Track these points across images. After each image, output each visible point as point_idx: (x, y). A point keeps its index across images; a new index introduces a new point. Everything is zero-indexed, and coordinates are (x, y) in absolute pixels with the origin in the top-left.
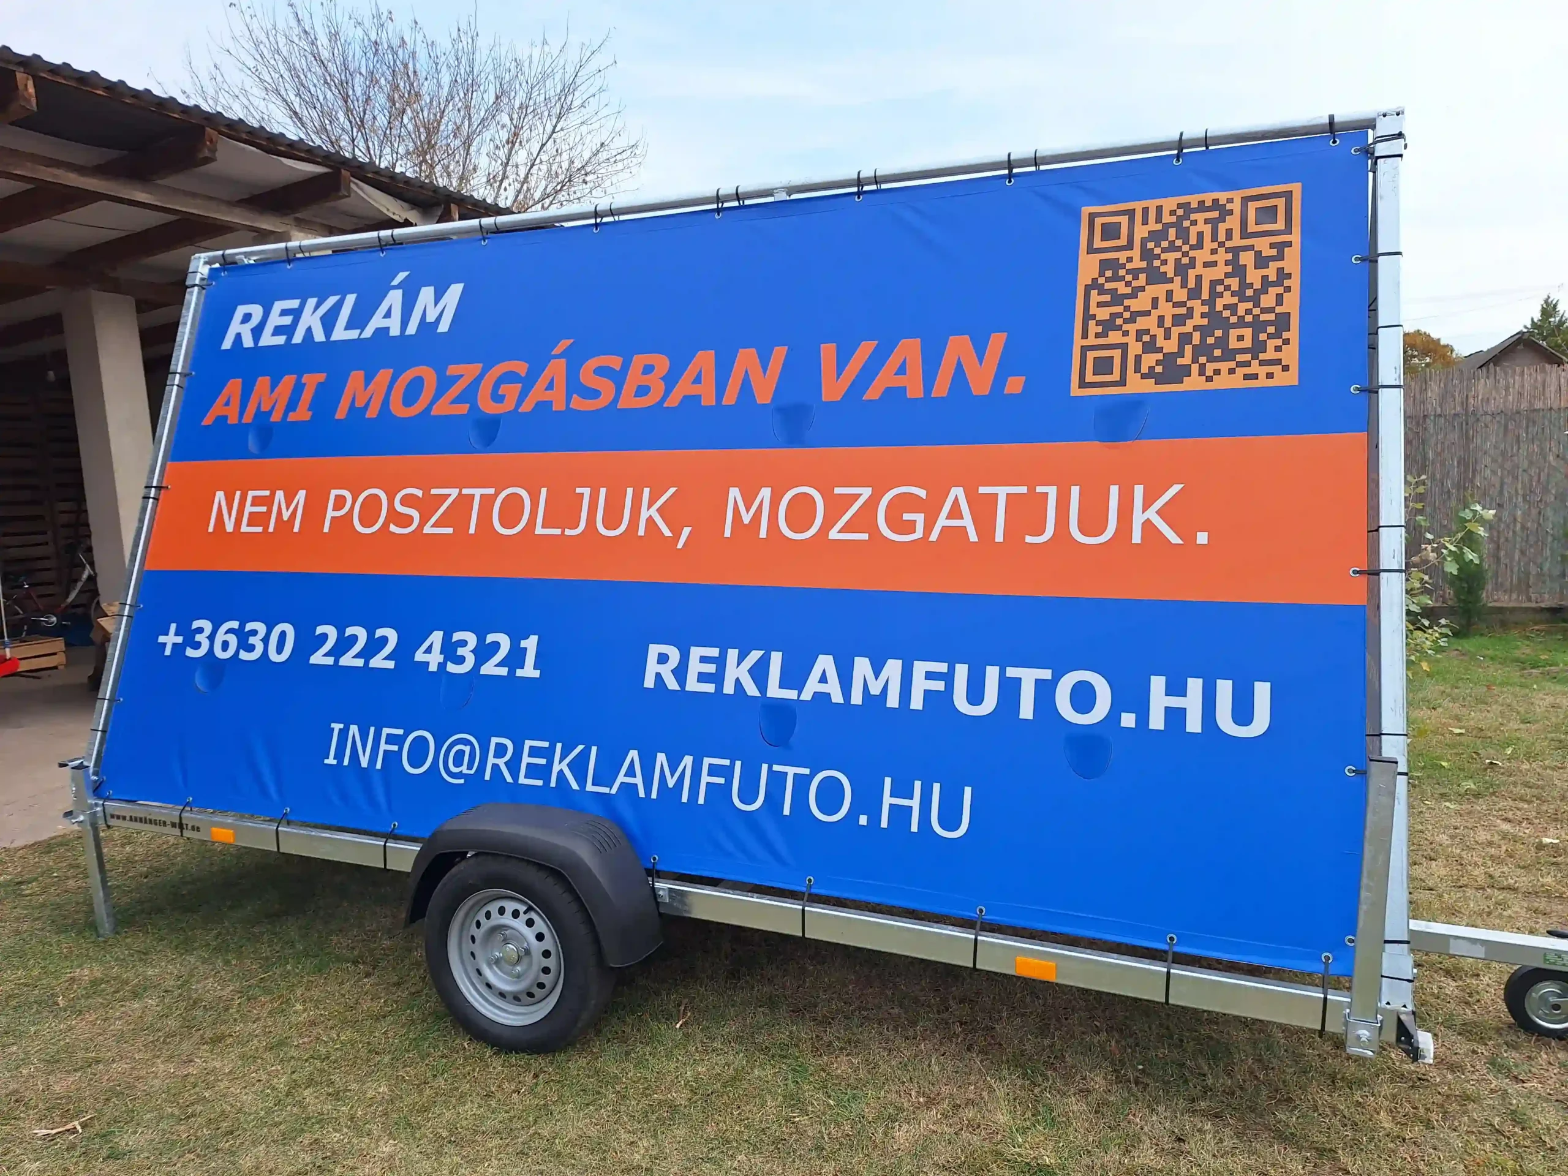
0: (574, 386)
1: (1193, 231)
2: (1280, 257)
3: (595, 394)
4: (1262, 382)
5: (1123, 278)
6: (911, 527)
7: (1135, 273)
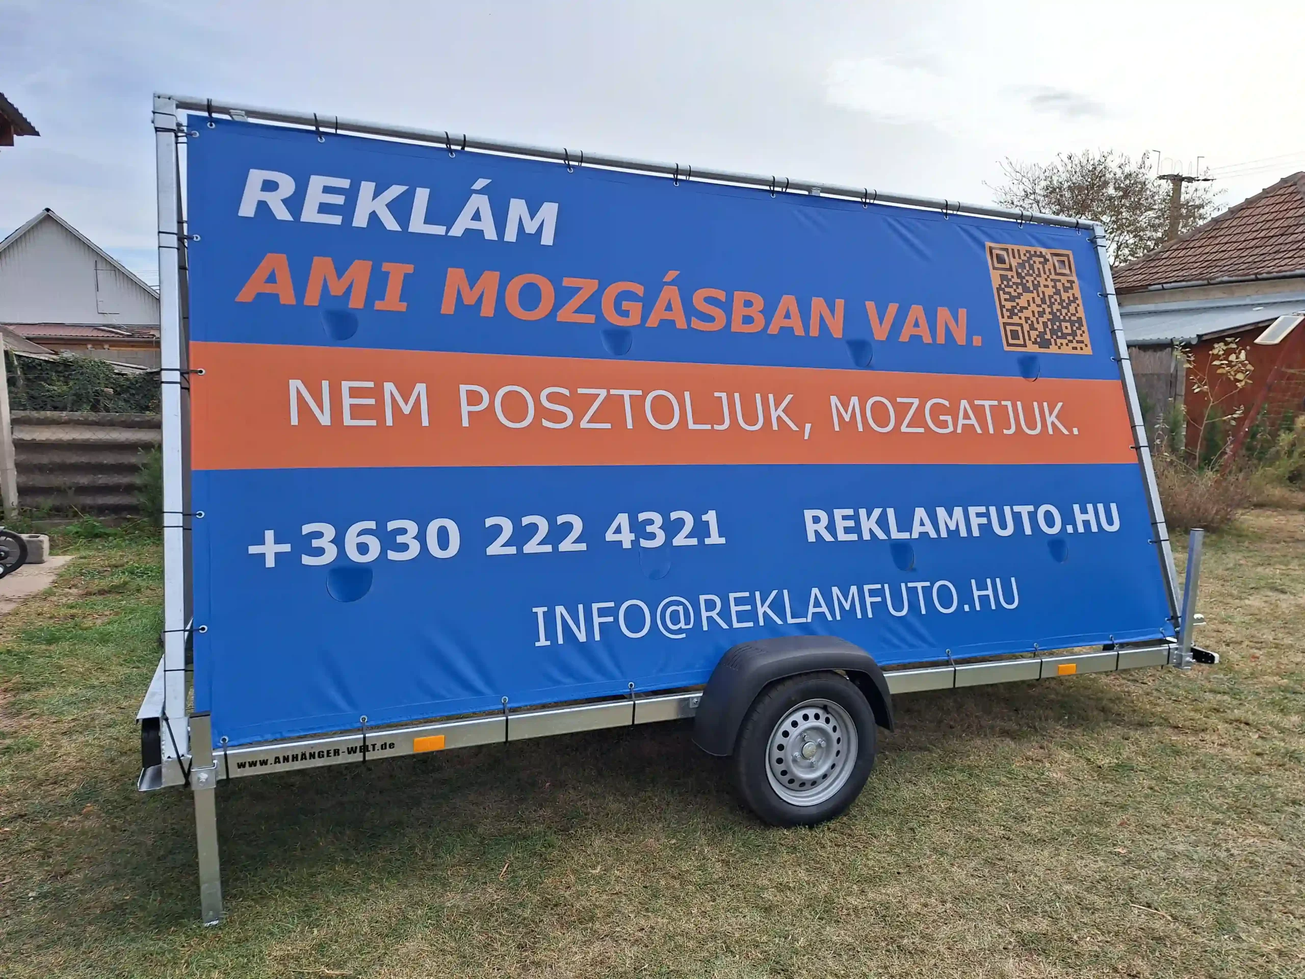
0: (690, 310)
1: (1036, 266)
2: (1072, 288)
3: (710, 319)
4: (1078, 352)
5: (1011, 287)
6: (944, 425)
7: (1017, 284)
